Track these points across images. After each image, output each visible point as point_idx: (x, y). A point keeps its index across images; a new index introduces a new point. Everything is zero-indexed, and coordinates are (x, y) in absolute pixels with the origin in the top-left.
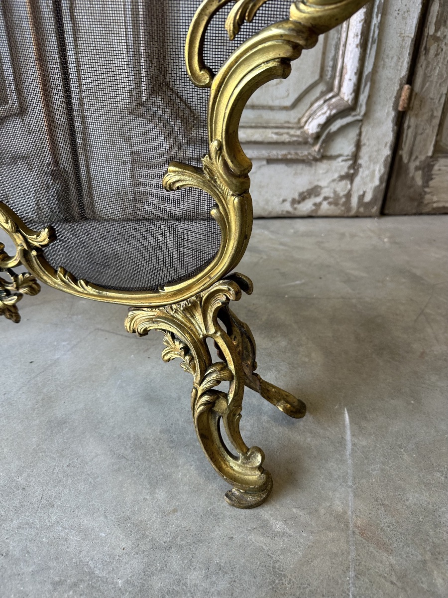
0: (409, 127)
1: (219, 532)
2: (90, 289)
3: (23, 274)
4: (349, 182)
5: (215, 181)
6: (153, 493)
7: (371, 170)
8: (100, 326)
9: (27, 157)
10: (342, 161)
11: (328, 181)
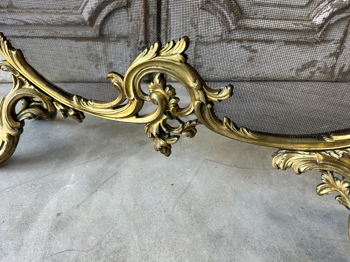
2: (249, 135)
3: (191, 122)
4: (335, 58)
9: (128, 37)
10: (333, 44)
11: (322, 57)
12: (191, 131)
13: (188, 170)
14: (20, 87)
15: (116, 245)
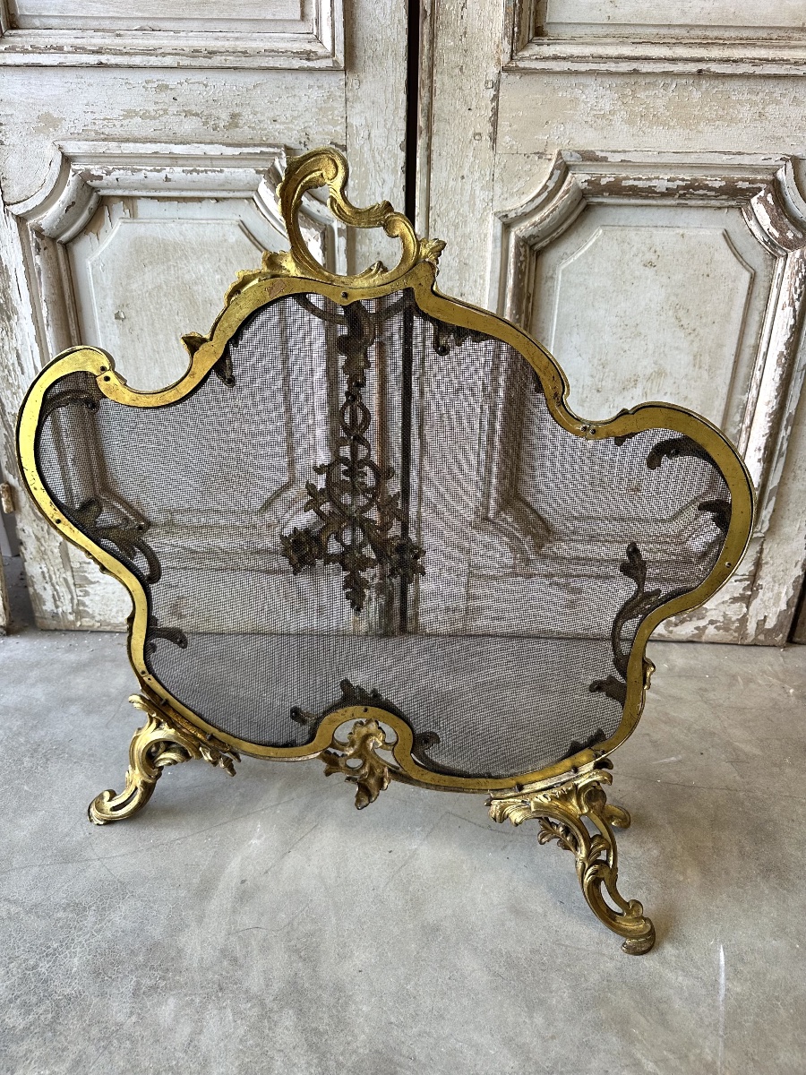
1: (595, 1064)
4: (744, 605)
6: (531, 1017)
7: (775, 591)
8: (450, 809)
10: (736, 581)
11: (716, 603)
13: (417, 829)
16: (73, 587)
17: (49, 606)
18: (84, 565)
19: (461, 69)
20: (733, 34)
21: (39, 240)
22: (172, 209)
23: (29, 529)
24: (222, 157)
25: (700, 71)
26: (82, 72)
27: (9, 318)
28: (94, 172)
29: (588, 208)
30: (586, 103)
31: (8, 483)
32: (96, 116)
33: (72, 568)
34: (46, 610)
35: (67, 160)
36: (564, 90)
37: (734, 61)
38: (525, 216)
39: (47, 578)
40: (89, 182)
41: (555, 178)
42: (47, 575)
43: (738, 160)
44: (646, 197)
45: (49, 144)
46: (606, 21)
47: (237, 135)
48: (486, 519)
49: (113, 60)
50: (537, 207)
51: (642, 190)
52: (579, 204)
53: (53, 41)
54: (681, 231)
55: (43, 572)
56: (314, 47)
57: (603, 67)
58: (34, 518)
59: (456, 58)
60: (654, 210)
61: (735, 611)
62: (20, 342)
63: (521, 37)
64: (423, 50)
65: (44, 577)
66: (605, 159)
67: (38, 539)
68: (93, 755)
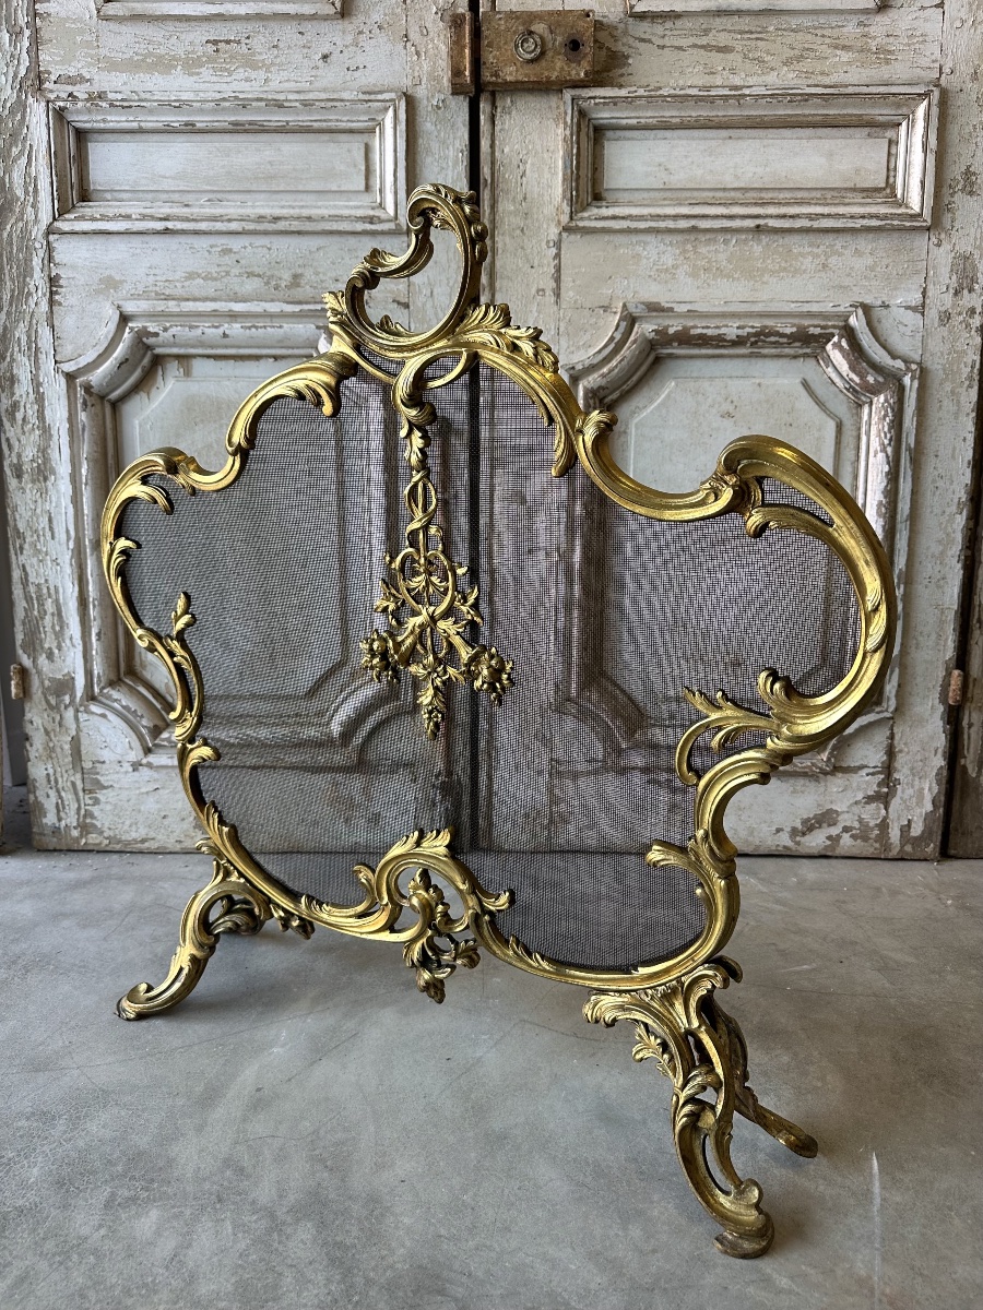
0: (970, 725)
1: (709, 1279)
2: (545, 965)
3: (467, 941)
4: (882, 806)
5: (701, 863)
6: (625, 1229)
7: (916, 787)
8: (526, 1017)
9: (412, 765)
10: (867, 775)
11: (848, 804)
12: (470, 957)
13: (483, 1037)
14: (223, 879)
15: (340, 1135)
16: (81, 794)
17: (50, 819)
18: (97, 765)
19: (522, 230)
20: (788, 195)
21: (87, 397)
22: (228, 368)
23: (38, 721)
24: (283, 315)
25: (758, 226)
26: (146, 238)
27: (46, 479)
28: (151, 329)
29: (658, 360)
30: (648, 259)
31: (20, 664)
32: (158, 278)
33: (82, 768)
34: (46, 824)
35: (124, 319)
36: (625, 247)
37: (790, 217)
38: (592, 368)
39: (52, 783)
40: (144, 339)
41: (621, 329)
42: (52, 779)
43: (806, 308)
44: (718, 347)
45: (108, 304)
46: (662, 187)
47: (298, 293)
48: (569, 700)
49: (179, 225)
50: (604, 359)
51: (712, 338)
52: (648, 355)
53: (123, 211)
54: (758, 381)
55: (48, 775)
56: (377, 213)
57: (662, 224)
58: (45, 706)
59: (518, 221)
60: (727, 361)
61: (872, 815)
62: (54, 504)
63: (580, 200)
64: (484, 214)
65: (49, 781)
66: (671, 310)
67: (47, 732)
68: (84, 967)
